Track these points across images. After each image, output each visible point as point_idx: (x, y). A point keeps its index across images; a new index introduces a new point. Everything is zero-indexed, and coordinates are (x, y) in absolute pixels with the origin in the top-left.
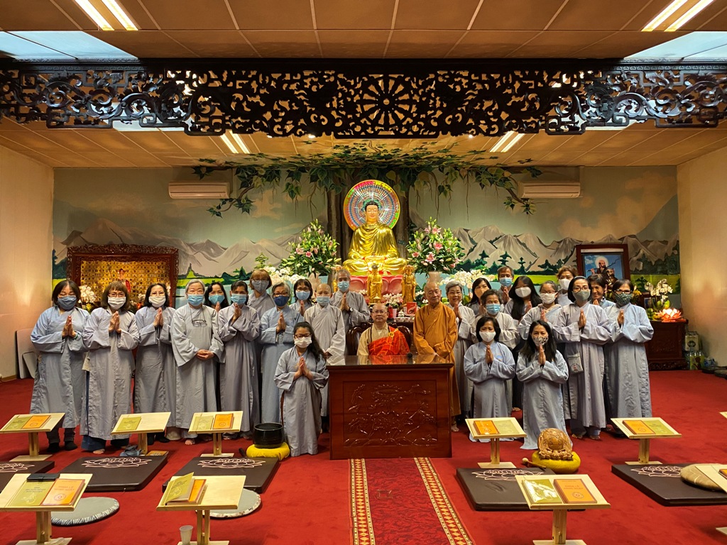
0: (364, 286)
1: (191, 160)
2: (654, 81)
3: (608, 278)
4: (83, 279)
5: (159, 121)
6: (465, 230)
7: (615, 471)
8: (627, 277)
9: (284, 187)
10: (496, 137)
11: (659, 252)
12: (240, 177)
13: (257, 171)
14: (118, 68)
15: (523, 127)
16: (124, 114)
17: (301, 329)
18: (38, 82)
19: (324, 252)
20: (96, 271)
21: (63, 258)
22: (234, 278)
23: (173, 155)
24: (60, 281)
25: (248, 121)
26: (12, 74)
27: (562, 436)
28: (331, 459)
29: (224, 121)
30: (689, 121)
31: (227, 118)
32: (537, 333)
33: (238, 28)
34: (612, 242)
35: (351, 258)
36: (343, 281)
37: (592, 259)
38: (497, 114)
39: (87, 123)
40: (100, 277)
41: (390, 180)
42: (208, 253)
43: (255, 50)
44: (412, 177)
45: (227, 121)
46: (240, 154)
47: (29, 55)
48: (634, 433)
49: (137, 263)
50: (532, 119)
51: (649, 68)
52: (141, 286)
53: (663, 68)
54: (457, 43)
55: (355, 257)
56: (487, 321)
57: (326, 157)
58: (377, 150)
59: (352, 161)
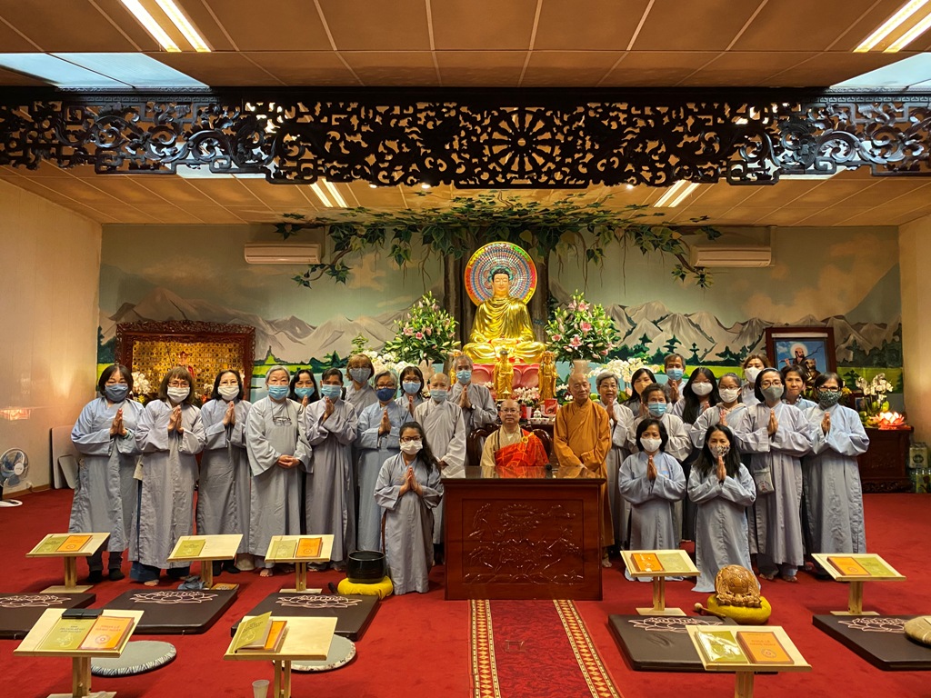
0: (490, 377)
1: (273, 215)
2: (870, 116)
3: (808, 371)
4: (135, 364)
5: (234, 166)
6: (620, 306)
7: (817, 623)
8: (832, 369)
9: (390, 251)
10: (663, 188)
11: (875, 338)
12: (334, 237)
13: (355, 230)
14: (184, 99)
15: (699, 175)
16: (191, 157)
17: (408, 430)
18: (85, 116)
19: (439, 333)
20: (152, 354)
21: (111, 337)
22: (324, 364)
23: (251, 208)
24: (106, 366)
25: (346, 166)
26: (54, 106)
27: (747, 576)
28: (446, 599)
29: (316, 166)
30: (916, 167)
31: (320, 162)
32: (715, 441)
33: (335, 49)
34: (813, 324)
35: (473, 341)
36: (463, 370)
37: (787, 346)
38: (664, 158)
39: (146, 167)
40: (157, 361)
41: (524, 242)
42: (292, 333)
43: (356, 76)
44: (553, 238)
45: (320, 165)
46: (334, 208)
47: (73, 83)
48: (843, 574)
49: (202, 345)
50: (709, 164)
51: (863, 99)
52: (207, 374)
53: (881, 99)
54: (614, 67)
55: (478, 340)
56: (651, 424)
57: (444, 212)
58: (509, 204)
59: (477, 218)
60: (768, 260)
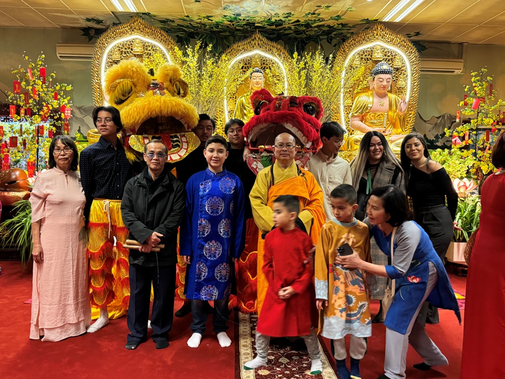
1: (78, 20)
23: (58, 11)
44: (300, 47)
57: (215, 20)
58: (269, 14)
59: (242, 27)
60: (461, 69)
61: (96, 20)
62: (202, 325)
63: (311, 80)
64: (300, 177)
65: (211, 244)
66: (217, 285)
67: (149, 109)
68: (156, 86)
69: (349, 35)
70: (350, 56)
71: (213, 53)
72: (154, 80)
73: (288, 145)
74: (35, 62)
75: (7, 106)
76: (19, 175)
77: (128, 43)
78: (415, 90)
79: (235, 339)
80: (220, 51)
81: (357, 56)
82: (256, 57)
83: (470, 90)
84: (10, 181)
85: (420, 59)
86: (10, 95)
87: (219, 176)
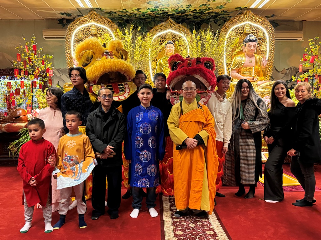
1: (55, 14)
23: (43, 9)
44: (197, 27)
46: (86, 8)
57: (142, 11)
58: (177, 6)
59: (160, 15)
60: (301, 38)
61: (67, 14)
62: (139, 203)
63: (205, 47)
64: (199, 109)
65: (144, 152)
66: (149, 178)
67: (104, 67)
68: (107, 53)
69: (228, 18)
70: (230, 31)
71: (141, 32)
72: (106, 50)
73: (191, 89)
74: (30, 41)
75: (13, 70)
76: (22, 112)
77: (88, 27)
78: (272, 52)
79: (161, 212)
80: (146, 31)
81: (234, 31)
82: (169, 34)
83: (308, 51)
84: (16, 116)
85: (275, 32)
86: (14, 63)
87: (148, 109)
